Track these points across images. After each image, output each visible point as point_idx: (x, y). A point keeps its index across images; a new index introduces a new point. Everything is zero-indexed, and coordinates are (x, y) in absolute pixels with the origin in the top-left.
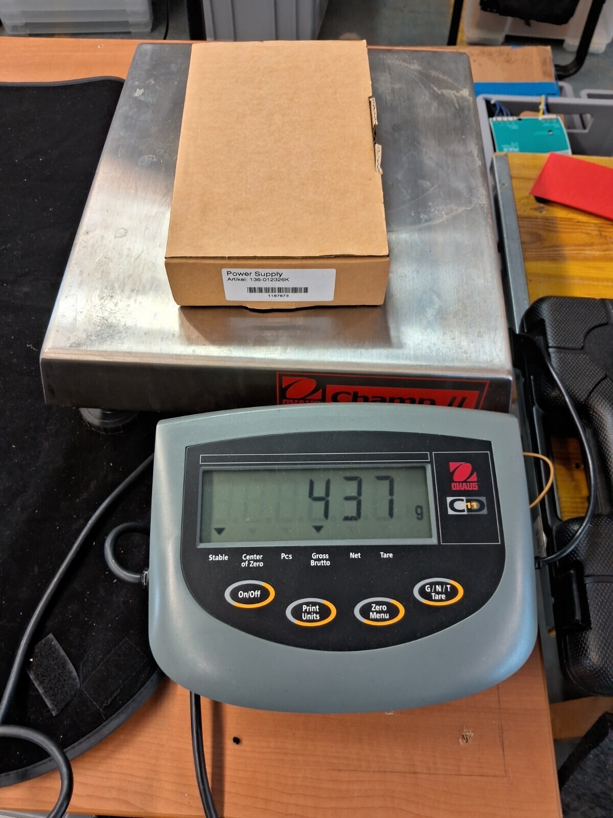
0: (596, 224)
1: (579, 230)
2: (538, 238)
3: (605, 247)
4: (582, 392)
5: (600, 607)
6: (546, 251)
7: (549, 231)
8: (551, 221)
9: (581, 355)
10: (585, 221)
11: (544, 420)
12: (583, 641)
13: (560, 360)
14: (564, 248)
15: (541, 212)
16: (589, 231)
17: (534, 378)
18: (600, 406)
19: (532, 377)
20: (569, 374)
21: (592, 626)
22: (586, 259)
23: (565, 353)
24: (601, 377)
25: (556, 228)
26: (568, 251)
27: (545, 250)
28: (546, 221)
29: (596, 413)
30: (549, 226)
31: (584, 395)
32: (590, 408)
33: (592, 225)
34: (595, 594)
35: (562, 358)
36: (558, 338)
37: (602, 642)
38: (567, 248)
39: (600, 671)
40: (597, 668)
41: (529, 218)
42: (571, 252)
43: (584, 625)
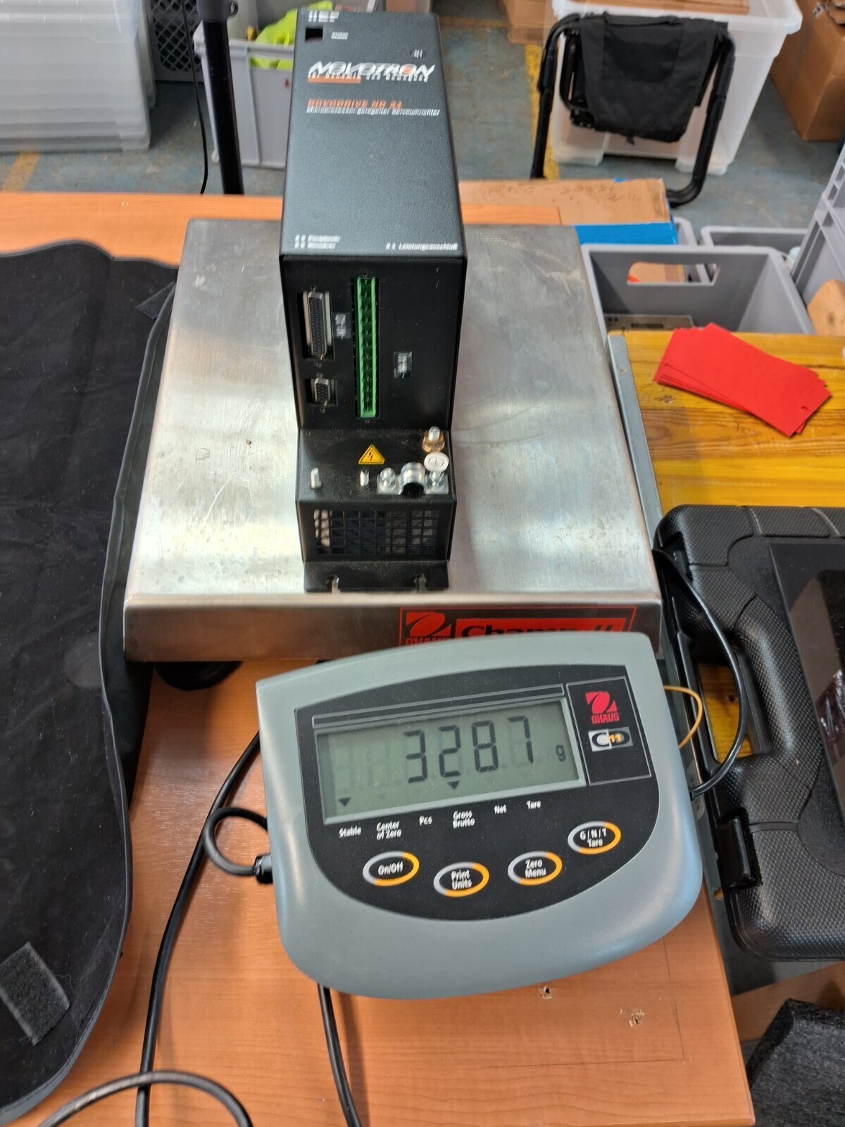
0: (731, 414)
1: (713, 422)
2: (667, 433)
3: (743, 441)
4: (730, 615)
5: (770, 858)
6: (676, 448)
7: (680, 424)
8: (681, 412)
9: (727, 572)
10: (720, 411)
11: (691, 647)
12: (754, 898)
13: (703, 578)
14: (697, 444)
15: (667, 402)
16: (724, 423)
17: (675, 600)
18: (752, 630)
19: (673, 599)
20: (714, 594)
21: (763, 880)
22: (723, 456)
23: (708, 571)
24: (750, 596)
25: (687, 420)
26: (702, 448)
27: (676, 446)
28: (673, 412)
29: (748, 638)
30: (677, 419)
31: (733, 618)
32: (741, 632)
33: (727, 416)
34: (763, 844)
35: (705, 576)
36: (699, 554)
37: (775, 897)
38: (700, 444)
39: (775, 930)
40: (772, 927)
41: (654, 409)
42: (704, 449)
43: (754, 879)
